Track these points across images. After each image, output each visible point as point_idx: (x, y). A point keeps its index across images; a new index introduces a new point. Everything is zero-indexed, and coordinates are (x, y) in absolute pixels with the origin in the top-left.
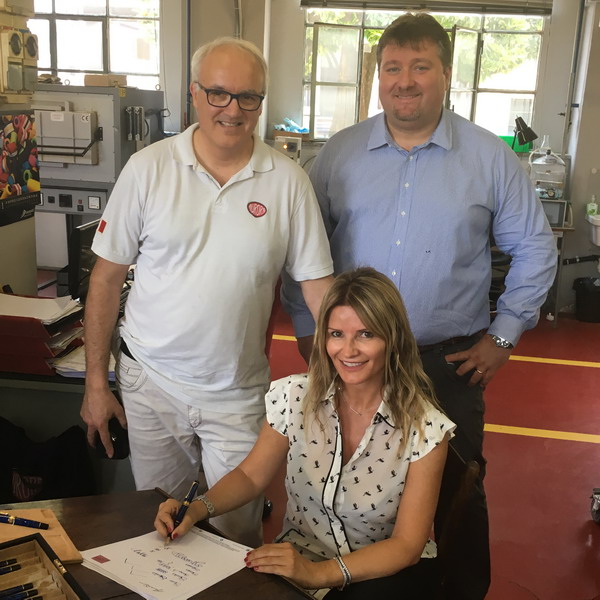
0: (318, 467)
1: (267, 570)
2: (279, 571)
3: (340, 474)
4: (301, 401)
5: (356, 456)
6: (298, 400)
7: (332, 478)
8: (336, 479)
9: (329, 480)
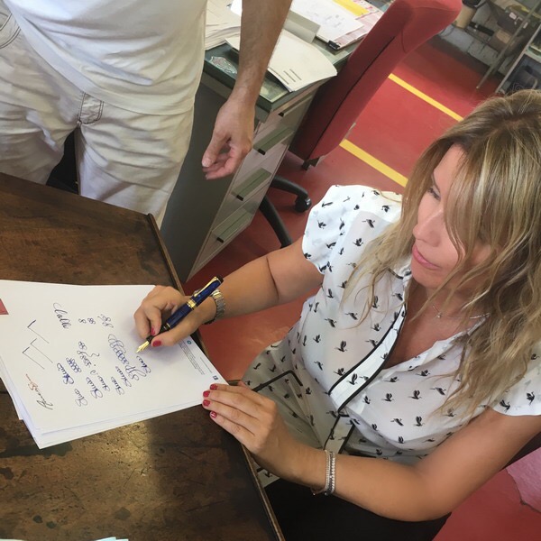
0: (342, 350)
1: (228, 426)
2: (240, 436)
3: (369, 381)
4: (363, 247)
5: (404, 366)
6: (358, 243)
7: (355, 377)
8: (360, 382)
9: (349, 377)
